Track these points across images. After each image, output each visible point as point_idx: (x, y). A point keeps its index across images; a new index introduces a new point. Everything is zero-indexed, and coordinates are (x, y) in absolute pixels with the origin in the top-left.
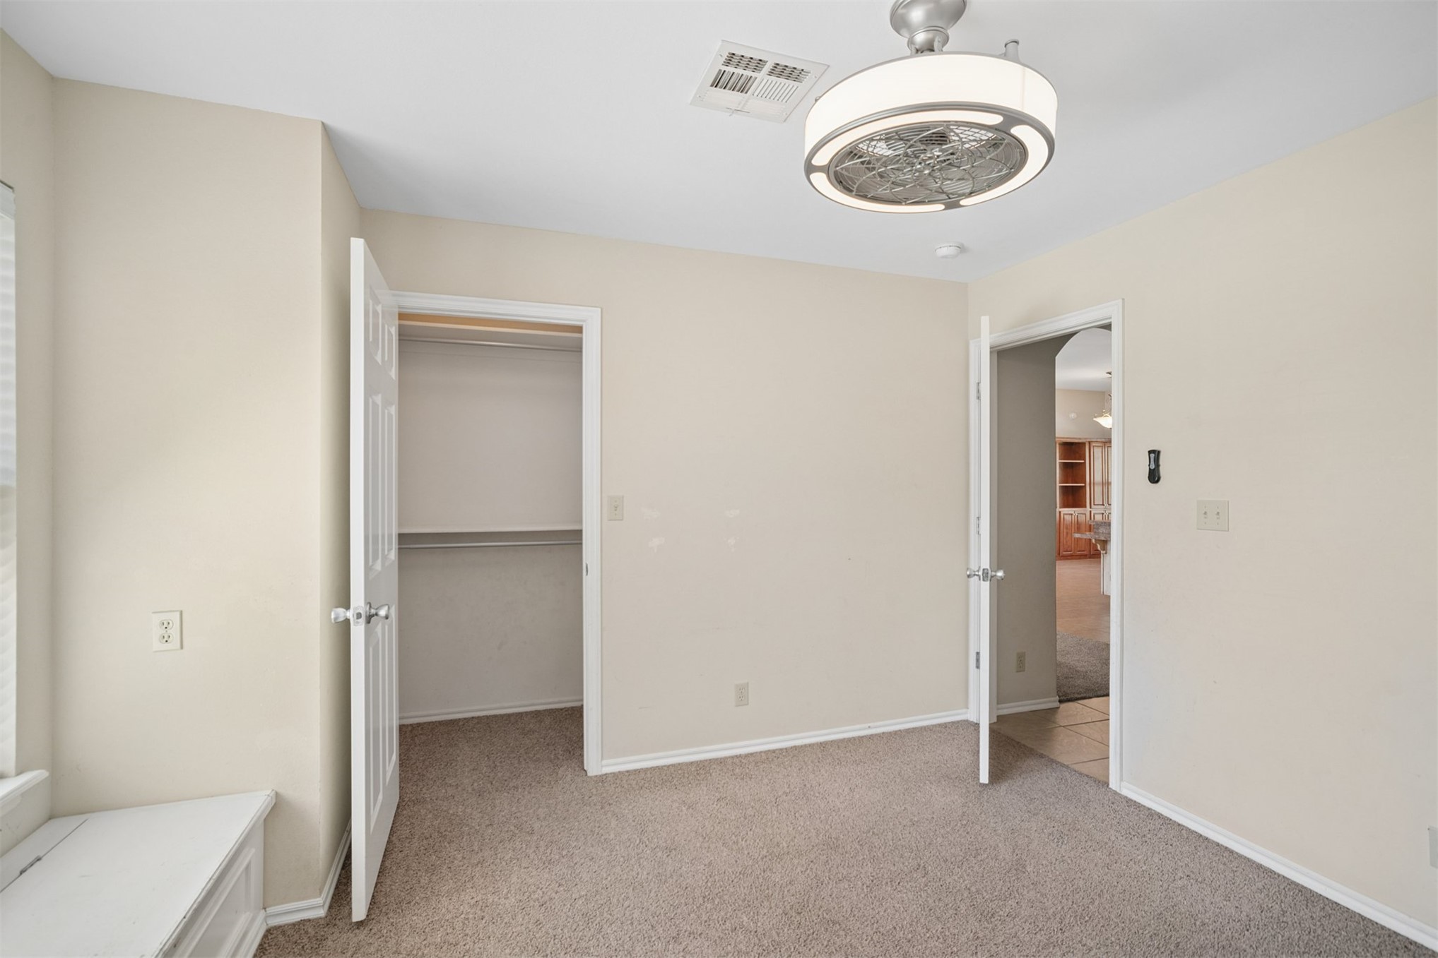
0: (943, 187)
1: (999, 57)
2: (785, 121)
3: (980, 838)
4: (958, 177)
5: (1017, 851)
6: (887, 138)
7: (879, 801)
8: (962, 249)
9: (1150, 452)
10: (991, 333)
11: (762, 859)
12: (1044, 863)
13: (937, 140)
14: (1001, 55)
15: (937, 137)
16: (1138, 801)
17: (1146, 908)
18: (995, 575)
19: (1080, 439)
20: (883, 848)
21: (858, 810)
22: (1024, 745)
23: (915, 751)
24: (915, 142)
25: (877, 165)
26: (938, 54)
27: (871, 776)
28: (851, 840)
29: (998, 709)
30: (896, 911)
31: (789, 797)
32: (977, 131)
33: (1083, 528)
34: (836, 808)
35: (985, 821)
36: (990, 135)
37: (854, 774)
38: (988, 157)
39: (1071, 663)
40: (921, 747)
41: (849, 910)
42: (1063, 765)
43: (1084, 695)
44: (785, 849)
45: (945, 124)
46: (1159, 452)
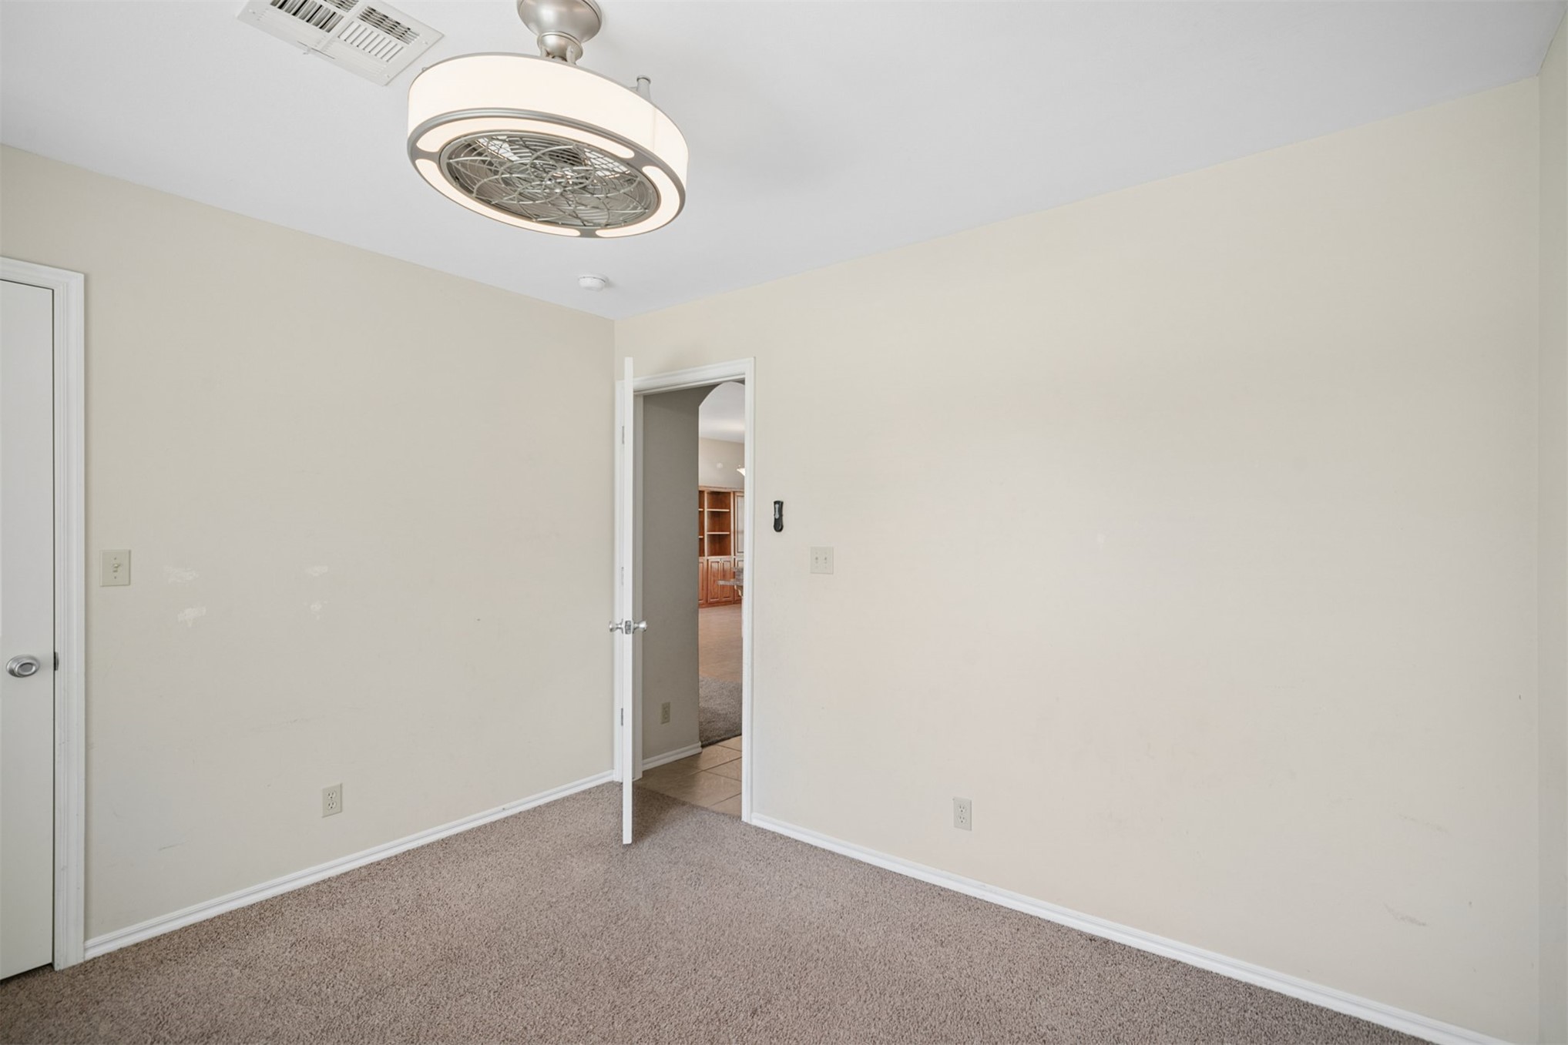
0: (577, 212)
1: (631, 89)
2: (387, 84)
3: (621, 902)
4: (593, 204)
5: (657, 905)
6: (510, 141)
7: (512, 891)
8: (606, 283)
9: (775, 503)
10: (634, 377)
11: (356, 1003)
12: (682, 909)
13: (569, 159)
14: (632, 88)
15: (569, 156)
16: (765, 827)
17: (767, 924)
18: (638, 627)
19: (726, 488)
20: (515, 942)
21: (487, 907)
22: (668, 797)
23: (556, 826)
24: (544, 154)
25: (501, 169)
26: (570, 66)
27: (504, 864)
28: (477, 945)
29: (643, 764)
30: (528, 1008)
31: (397, 915)
32: (611, 161)
33: (728, 576)
34: (460, 912)
35: (627, 882)
36: (624, 169)
37: (483, 867)
38: (622, 191)
39: (714, 707)
40: (562, 819)
41: (471, 1027)
42: (703, 809)
43: (723, 737)
44: (390, 981)
45: (575, 143)
46: (782, 503)
